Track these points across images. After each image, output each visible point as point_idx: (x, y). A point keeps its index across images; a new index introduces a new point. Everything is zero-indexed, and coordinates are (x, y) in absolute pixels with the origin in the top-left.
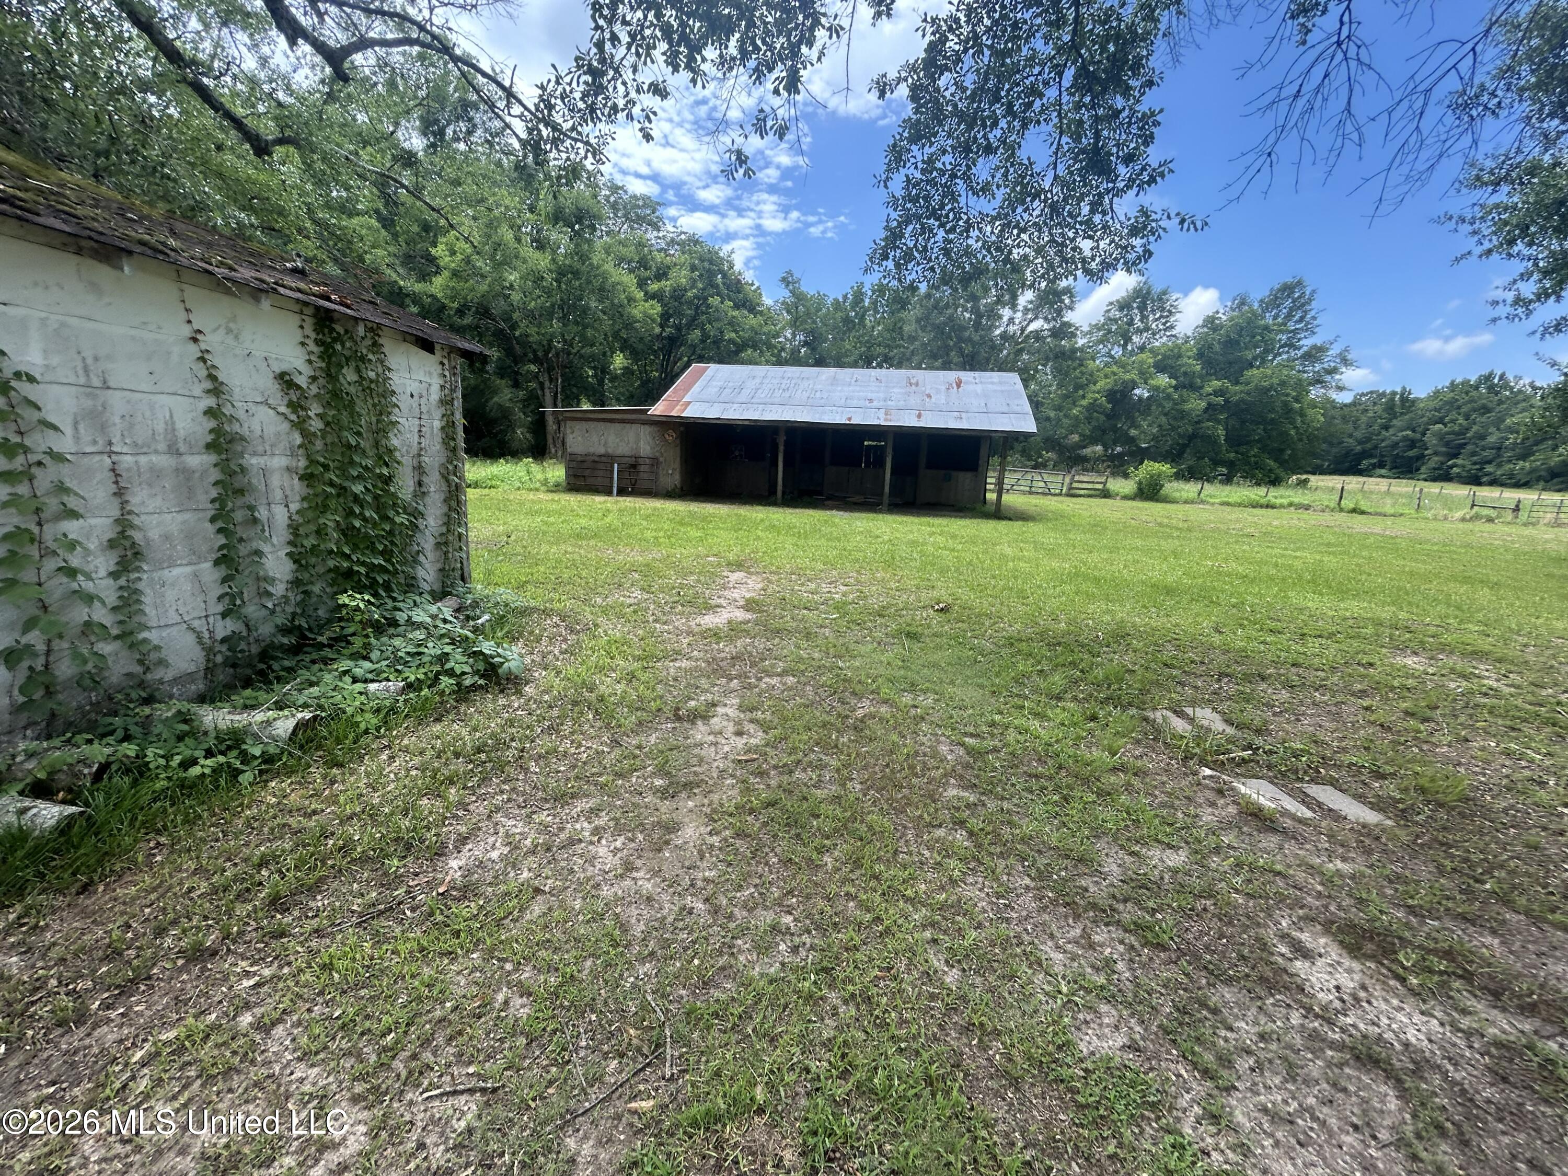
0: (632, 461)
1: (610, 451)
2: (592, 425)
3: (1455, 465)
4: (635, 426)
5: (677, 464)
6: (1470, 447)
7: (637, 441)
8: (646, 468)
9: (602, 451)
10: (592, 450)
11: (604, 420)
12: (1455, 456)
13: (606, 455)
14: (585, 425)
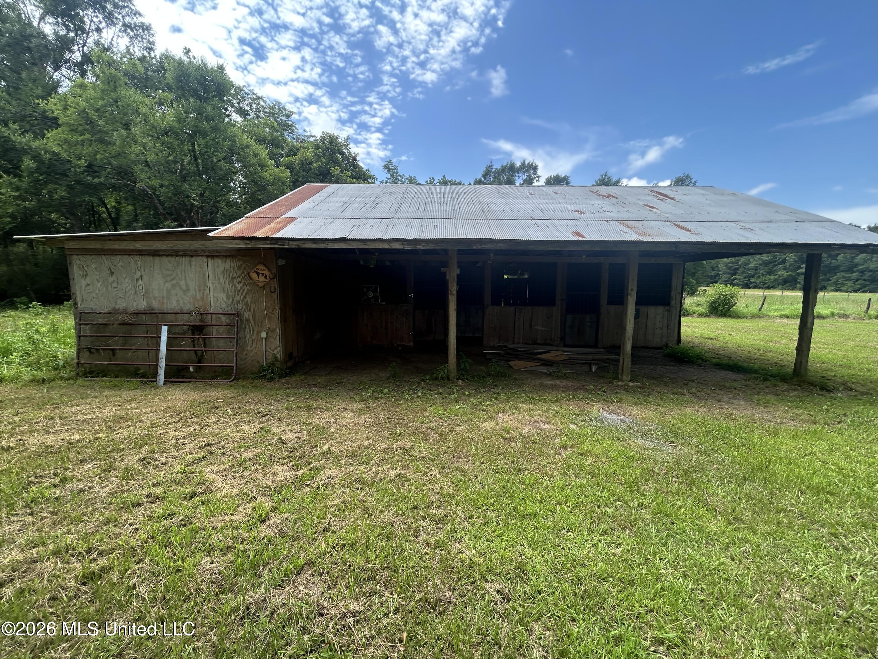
0: (195, 320)
1: (155, 305)
2: (119, 261)
3: (735, 279)
4: (197, 261)
5: (275, 323)
6: (741, 270)
7: (203, 285)
8: (222, 332)
9: (141, 304)
10: (122, 305)
11: (140, 252)
12: (735, 274)
13: (151, 313)
14: (106, 261)
